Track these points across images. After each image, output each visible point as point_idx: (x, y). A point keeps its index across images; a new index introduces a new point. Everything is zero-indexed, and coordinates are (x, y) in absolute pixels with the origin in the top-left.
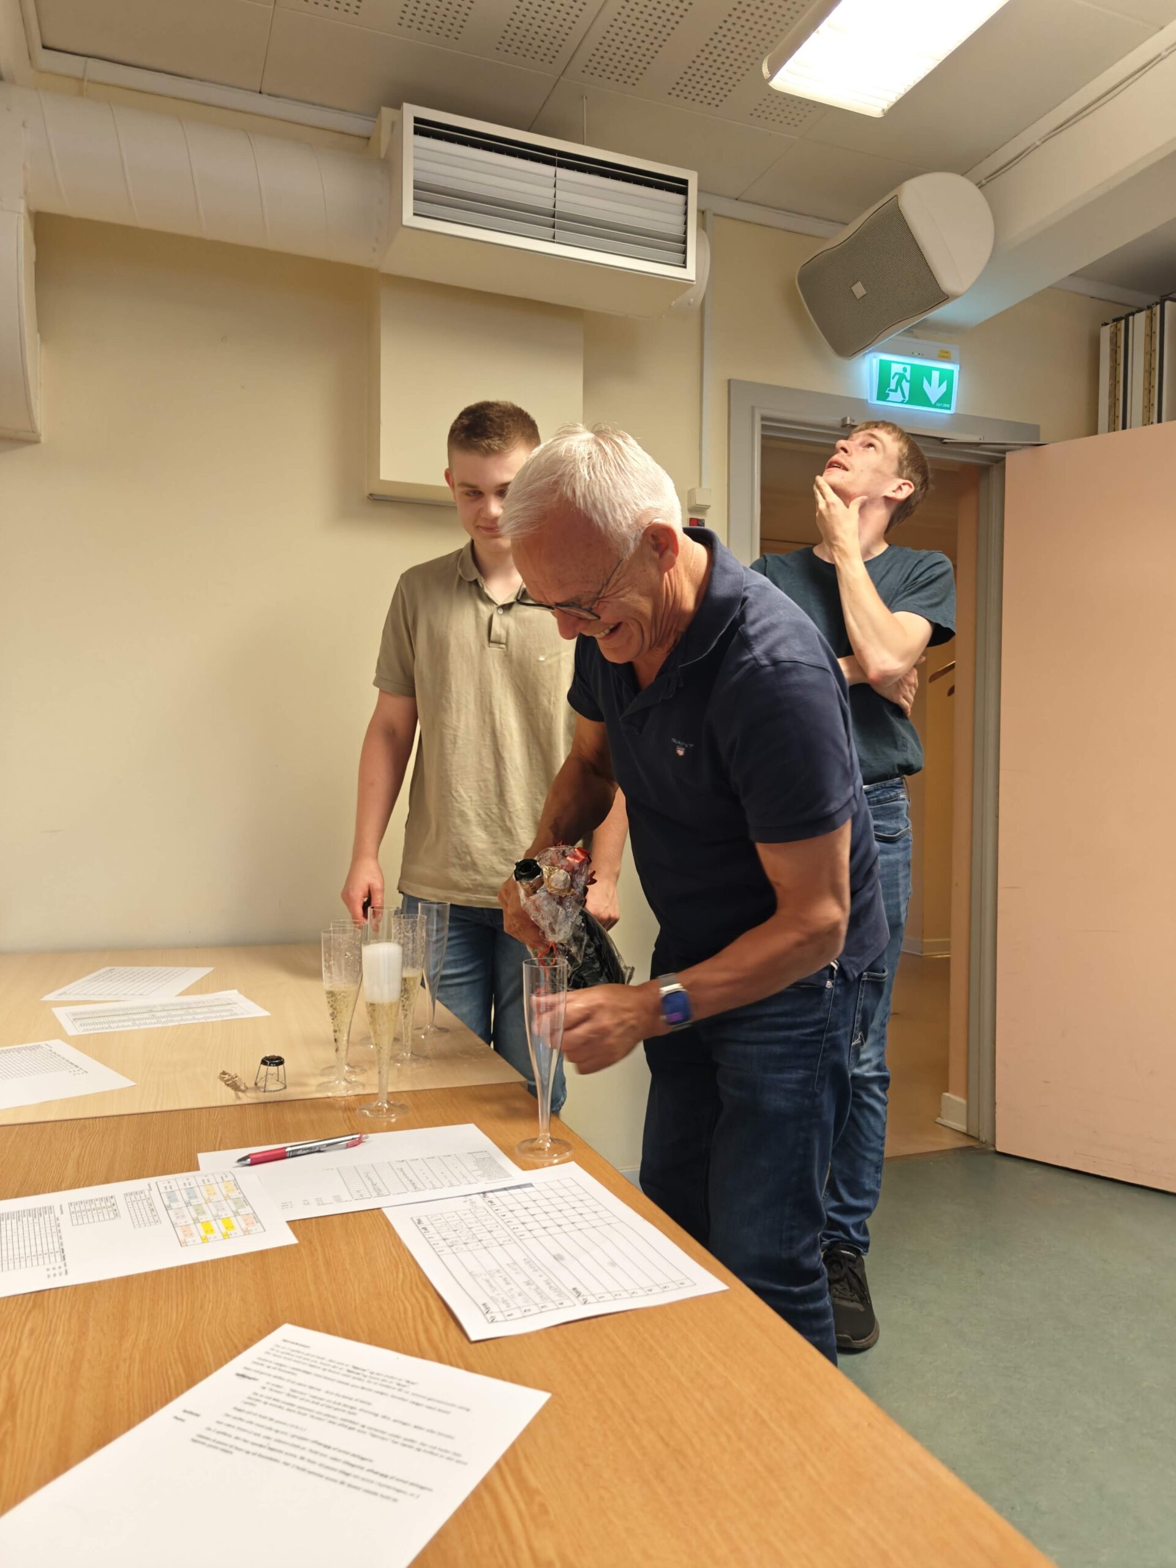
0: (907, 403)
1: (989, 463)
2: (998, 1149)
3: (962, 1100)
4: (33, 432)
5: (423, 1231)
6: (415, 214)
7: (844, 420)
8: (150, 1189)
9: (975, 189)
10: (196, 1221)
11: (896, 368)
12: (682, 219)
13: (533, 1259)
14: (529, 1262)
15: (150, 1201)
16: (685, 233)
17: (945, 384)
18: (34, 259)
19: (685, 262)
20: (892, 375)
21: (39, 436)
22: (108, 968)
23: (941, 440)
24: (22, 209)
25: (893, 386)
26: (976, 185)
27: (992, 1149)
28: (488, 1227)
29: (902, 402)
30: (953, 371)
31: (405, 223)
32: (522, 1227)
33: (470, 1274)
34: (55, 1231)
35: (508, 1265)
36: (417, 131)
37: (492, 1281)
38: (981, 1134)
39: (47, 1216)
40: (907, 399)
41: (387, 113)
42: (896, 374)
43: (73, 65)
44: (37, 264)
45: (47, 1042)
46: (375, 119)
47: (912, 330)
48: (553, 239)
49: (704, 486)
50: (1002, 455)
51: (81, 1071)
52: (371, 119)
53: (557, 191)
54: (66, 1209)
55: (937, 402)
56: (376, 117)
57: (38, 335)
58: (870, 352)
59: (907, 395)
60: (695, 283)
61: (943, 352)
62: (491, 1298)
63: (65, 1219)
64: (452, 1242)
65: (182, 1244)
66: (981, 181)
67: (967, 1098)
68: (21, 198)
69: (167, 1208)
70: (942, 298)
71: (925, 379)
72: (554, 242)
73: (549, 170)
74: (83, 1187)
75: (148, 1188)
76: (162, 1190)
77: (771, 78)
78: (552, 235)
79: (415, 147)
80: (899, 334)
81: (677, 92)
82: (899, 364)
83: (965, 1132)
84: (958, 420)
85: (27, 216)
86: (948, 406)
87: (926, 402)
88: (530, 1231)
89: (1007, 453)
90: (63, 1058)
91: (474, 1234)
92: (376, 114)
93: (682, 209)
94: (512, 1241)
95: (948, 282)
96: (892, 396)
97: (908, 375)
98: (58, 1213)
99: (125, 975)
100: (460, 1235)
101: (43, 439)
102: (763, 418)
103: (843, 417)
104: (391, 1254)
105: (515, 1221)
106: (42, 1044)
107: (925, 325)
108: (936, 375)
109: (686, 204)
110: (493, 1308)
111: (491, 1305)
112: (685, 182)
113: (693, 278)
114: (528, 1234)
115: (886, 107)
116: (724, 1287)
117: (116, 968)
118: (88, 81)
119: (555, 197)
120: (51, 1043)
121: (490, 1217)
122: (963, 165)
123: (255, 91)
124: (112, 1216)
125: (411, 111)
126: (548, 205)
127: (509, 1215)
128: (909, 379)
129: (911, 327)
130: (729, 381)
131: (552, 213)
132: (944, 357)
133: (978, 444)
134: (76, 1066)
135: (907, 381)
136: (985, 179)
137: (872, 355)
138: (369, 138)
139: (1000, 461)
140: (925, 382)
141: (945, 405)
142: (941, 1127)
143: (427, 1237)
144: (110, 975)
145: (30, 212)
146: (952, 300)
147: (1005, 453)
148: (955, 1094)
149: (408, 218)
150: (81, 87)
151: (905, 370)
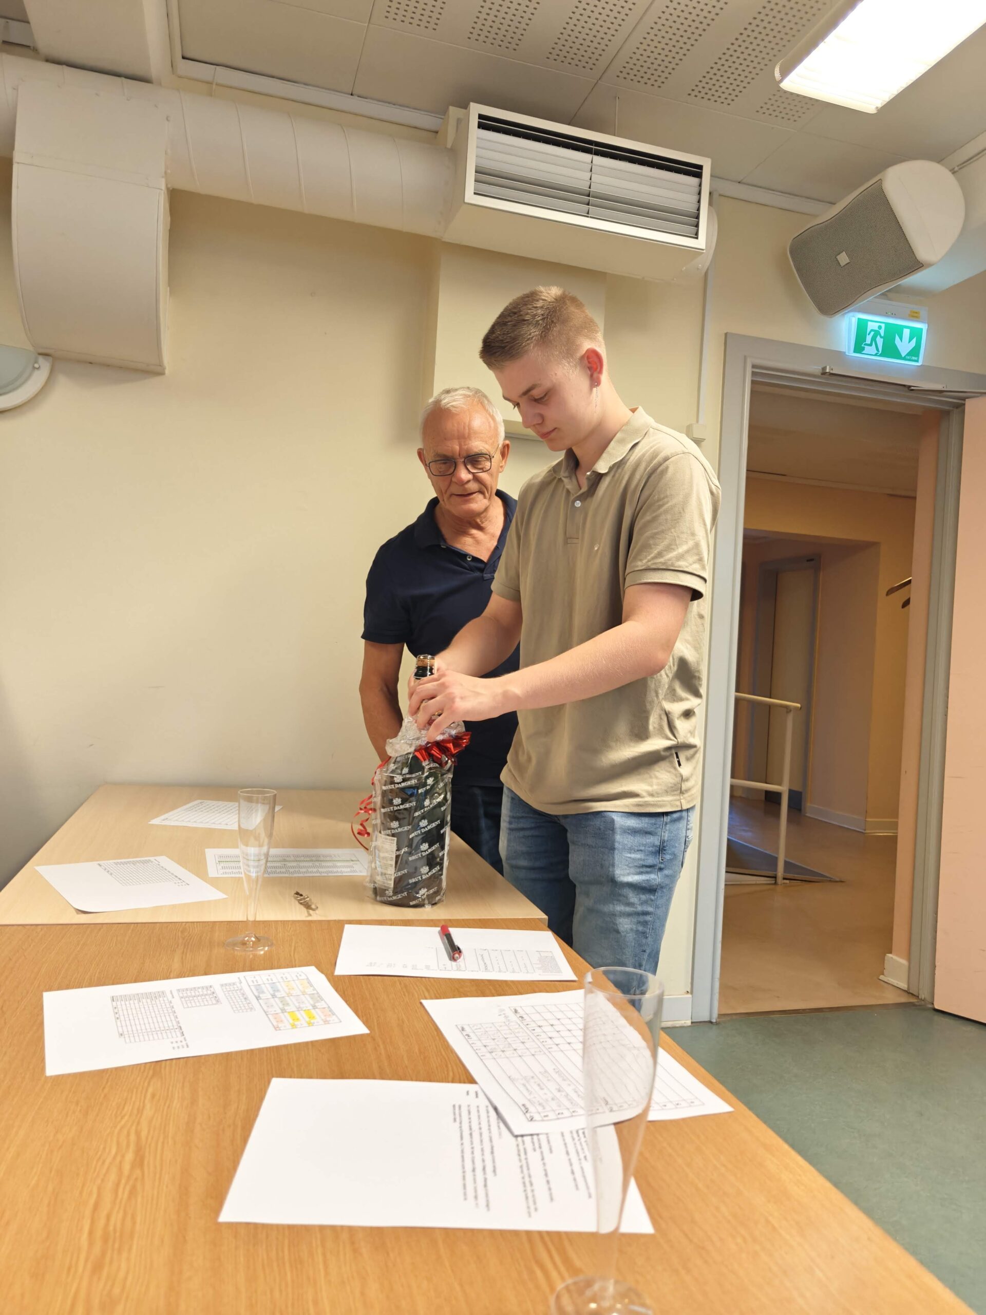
0: (880, 356)
1: (951, 409)
2: (937, 1007)
3: (904, 962)
4: (160, 366)
5: (467, 1037)
6: (475, 193)
7: (824, 368)
8: (241, 983)
9: (950, 173)
10: (283, 1011)
11: (872, 326)
12: (696, 198)
13: (561, 1069)
14: (558, 1072)
15: (242, 991)
16: (698, 209)
17: (914, 340)
18: (169, 228)
19: (697, 234)
20: (868, 333)
21: (164, 369)
22: (199, 801)
23: (909, 387)
24: (163, 187)
25: (868, 341)
26: (950, 171)
27: (930, 1006)
28: (521, 1038)
29: (876, 355)
30: (922, 329)
31: (466, 201)
32: (549, 1041)
33: (509, 1077)
34: (171, 1011)
35: (540, 1072)
36: (481, 126)
37: (527, 1085)
38: (921, 992)
39: (161, 999)
40: (880, 352)
41: (453, 110)
42: (872, 330)
43: (205, 71)
44: (170, 231)
45: (156, 858)
46: (443, 117)
47: (887, 293)
48: (587, 215)
49: (701, 421)
50: (963, 402)
51: (184, 883)
52: (440, 116)
53: (593, 175)
54: (175, 994)
55: (907, 355)
56: (444, 115)
57: (168, 288)
58: (849, 312)
59: (880, 350)
60: (704, 251)
61: (914, 312)
62: (529, 1100)
63: (176, 1002)
64: (491, 1049)
65: (276, 1028)
66: (954, 168)
67: (909, 960)
68: (163, 177)
69: (258, 998)
70: (917, 265)
71: (897, 336)
72: (588, 217)
73: (587, 157)
74: (188, 977)
75: (238, 981)
76: (251, 984)
77: (781, 81)
78: (587, 211)
79: (478, 138)
80: (875, 297)
81: (696, 93)
82: (875, 322)
83: (906, 989)
84: (924, 370)
85: (166, 192)
86: (916, 358)
87: (897, 355)
88: (557, 1045)
89: (967, 400)
90: (169, 872)
91: (509, 1044)
92: (445, 112)
93: (696, 190)
94: (542, 1053)
95: (923, 252)
96: (867, 349)
97: (882, 332)
98: (170, 996)
99: (213, 807)
100: (498, 1043)
101: (167, 372)
102: (754, 366)
103: (824, 366)
104: (441, 1054)
105: (543, 1035)
106: (152, 859)
107: (897, 290)
108: (906, 333)
109: (700, 185)
110: (531, 1109)
111: (528, 1105)
112: (700, 167)
113: (704, 247)
114: (555, 1047)
115: (880, 106)
116: (729, 1108)
117: (206, 801)
118: (217, 84)
119: (591, 179)
120: (158, 858)
121: (521, 1030)
122: (938, 155)
123: (349, 94)
124: (214, 1002)
125: (476, 109)
126: (584, 186)
127: (538, 1030)
128: (882, 335)
129: (889, 291)
130: (726, 334)
131: (588, 192)
132: (914, 316)
133: (941, 392)
134: (180, 879)
135: (881, 337)
136: (958, 166)
137: (851, 314)
138: (437, 132)
139: (960, 407)
140: (897, 337)
141: (914, 358)
142: (882, 982)
143: (471, 1042)
144: (201, 807)
145: (168, 189)
146: (926, 268)
147: (964, 400)
148: (897, 955)
149: (470, 197)
150: (210, 89)
151: (880, 327)
